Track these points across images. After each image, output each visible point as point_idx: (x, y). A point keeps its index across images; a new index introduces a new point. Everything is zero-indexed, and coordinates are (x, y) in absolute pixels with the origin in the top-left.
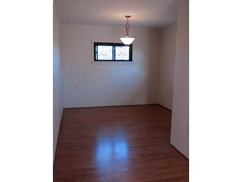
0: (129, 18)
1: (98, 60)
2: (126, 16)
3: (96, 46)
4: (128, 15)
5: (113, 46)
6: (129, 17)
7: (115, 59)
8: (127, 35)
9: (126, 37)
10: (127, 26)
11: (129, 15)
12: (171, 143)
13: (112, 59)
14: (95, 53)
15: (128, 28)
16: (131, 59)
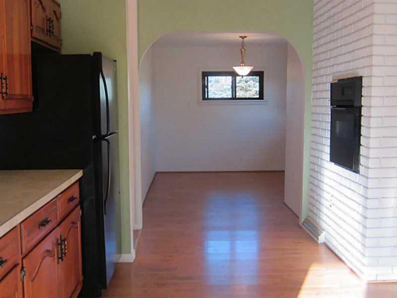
0: (245, 39)
1: (208, 99)
2: (240, 37)
3: (206, 78)
4: (243, 35)
5: (232, 76)
6: (245, 37)
7: (236, 96)
8: (242, 63)
9: (240, 66)
10: (243, 50)
11: (245, 35)
12: (285, 201)
13: (230, 97)
14: (205, 87)
15: (243, 52)
16: (261, 96)
